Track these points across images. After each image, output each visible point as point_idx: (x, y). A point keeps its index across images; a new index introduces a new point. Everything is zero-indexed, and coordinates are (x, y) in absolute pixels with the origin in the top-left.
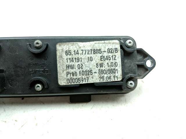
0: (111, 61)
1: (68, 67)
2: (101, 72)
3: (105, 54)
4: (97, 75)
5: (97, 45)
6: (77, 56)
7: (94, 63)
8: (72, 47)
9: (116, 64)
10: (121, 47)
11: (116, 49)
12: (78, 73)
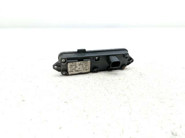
0: (72, 69)
1: (87, 66)
2: (76, 65)
3: (74, 70)
4: (77, 64)
5: (77, 72)
6: (84, 69)
7: (78, 68)
8: (87, 71)
9: (70, 68)
10: (68, 73)
11: (70, 72)
12: (84, 64)
